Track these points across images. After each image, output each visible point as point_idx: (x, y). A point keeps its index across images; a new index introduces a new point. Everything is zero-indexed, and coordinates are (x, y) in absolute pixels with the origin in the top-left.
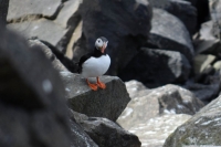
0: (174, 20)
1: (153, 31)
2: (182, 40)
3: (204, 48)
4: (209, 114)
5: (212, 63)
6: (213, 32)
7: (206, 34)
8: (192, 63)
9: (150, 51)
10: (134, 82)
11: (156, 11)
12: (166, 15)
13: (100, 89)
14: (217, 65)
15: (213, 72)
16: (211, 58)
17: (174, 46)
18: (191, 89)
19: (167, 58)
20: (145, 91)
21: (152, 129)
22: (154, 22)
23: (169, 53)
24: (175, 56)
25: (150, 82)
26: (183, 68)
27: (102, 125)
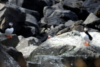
0: (33, 17)
1: (26, 20)
2: (35, 23)
3: (42, 26)
4: (43, 46)
5: (44, 30)
6: (44, 21)
7: (42, 21)
8: (38, 30)
9: (26, 26)
10: (21, 36)
11: (27, 14)
12: (30, 15)
13: (10, 38)
14: (46, 31)
15: (45, 33)
16: (44, 29)
17: (33, 25)
18: (38, 38)
19: (31, 29)
20: (24, 39)
21: (26, 50)
22: (27, 18)
23: (31, 27)
24: (33, 28)
25: (25, 36)
26: (36, 32)
27: (11, 49)
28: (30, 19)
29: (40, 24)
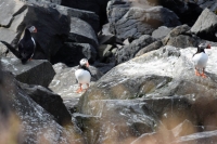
28: (78, 27)
29: (101, 38)
